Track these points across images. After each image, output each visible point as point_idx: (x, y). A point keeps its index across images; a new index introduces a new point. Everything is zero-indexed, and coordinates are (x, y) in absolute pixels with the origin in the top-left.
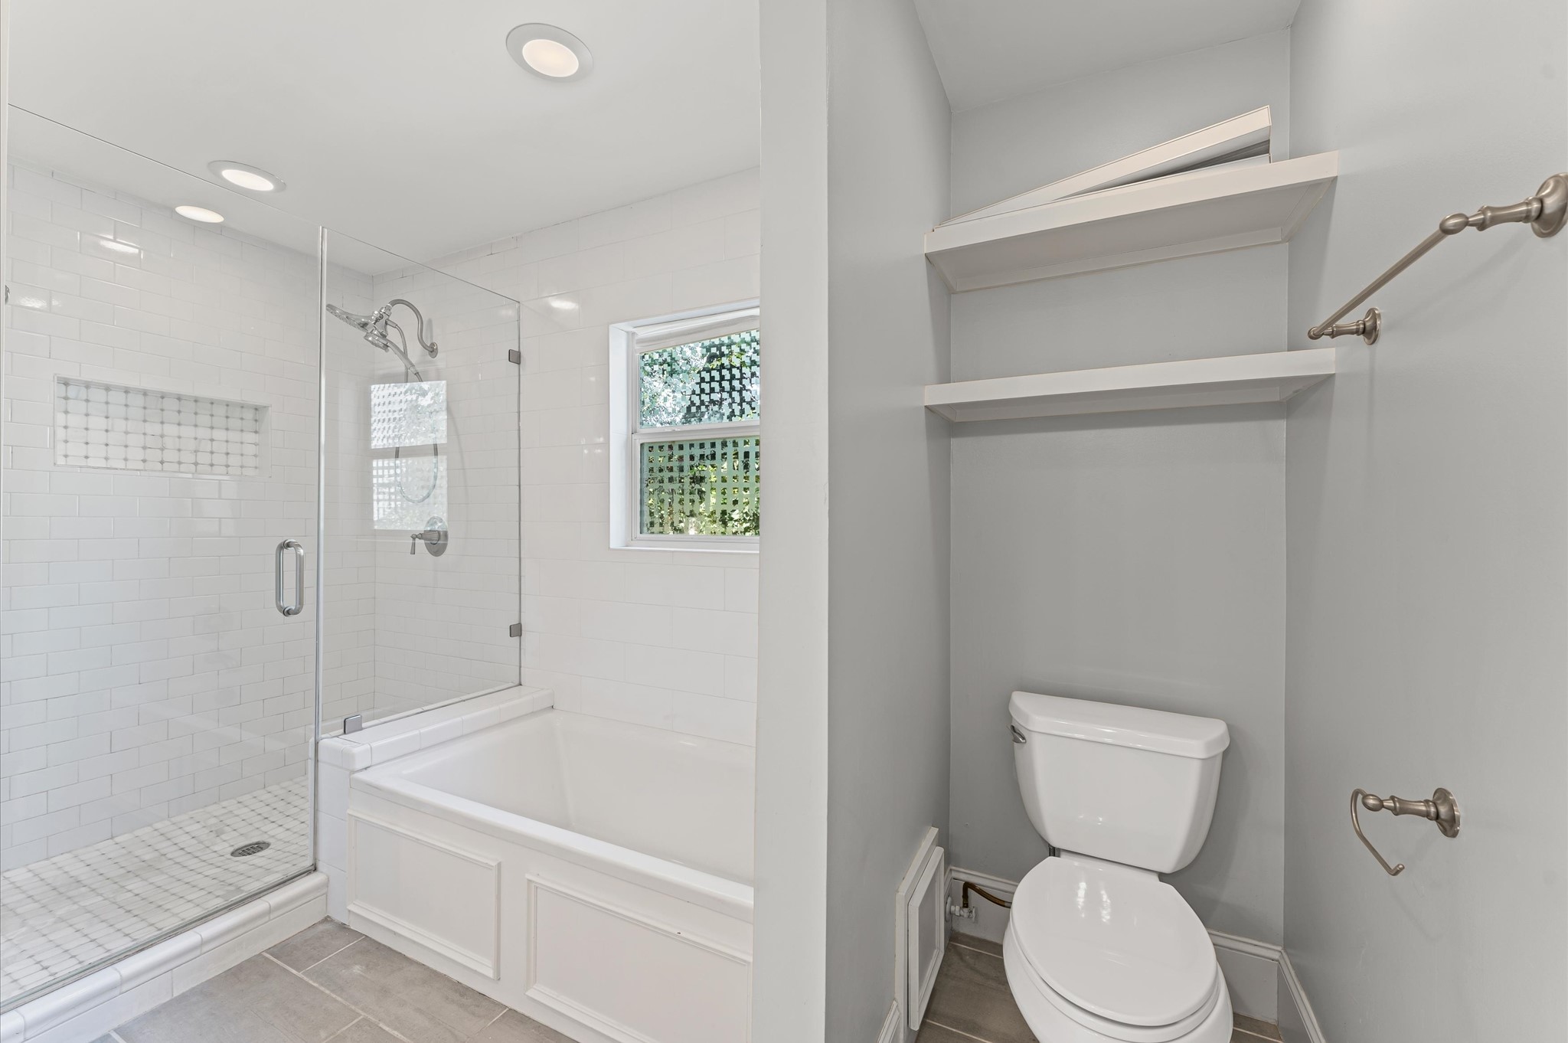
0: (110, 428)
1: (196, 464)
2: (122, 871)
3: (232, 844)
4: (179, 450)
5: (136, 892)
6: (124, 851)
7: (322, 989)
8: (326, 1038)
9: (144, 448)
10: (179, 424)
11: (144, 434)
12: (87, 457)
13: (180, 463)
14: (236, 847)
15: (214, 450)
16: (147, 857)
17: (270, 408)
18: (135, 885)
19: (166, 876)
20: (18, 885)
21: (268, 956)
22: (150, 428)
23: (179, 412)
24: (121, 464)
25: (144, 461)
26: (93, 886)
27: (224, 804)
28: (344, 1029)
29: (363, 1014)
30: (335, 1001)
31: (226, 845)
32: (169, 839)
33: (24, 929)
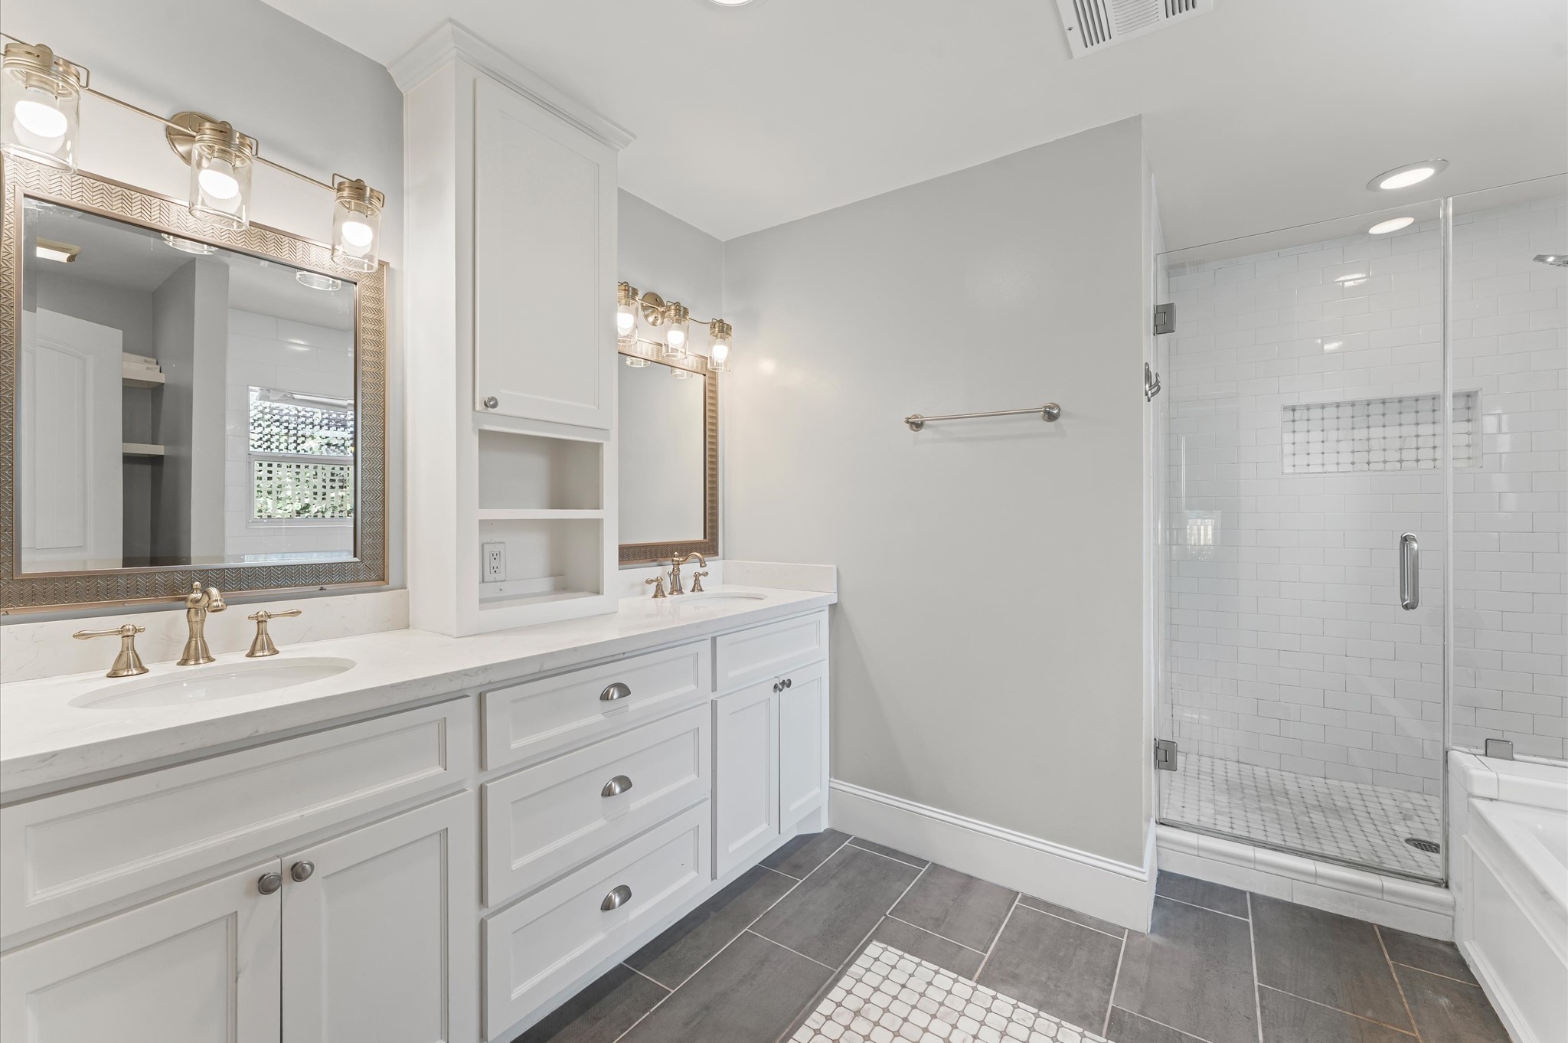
0: (1325, 440)
1: (1401, 461)
2: (1316, 803)
3: (1412, 832)
4: (1384, 450)
5: (1313, 821)
6: (1327, 791)
7: (1399, 986)
8: (1370, 1018)
9: (1353, 452)
10: (1384, 426)
11: (1353, 440)
12: (1308, 465)
13: (1385, 462)
14: (1414, 837)
15: (1420, 445)
16: (1339, 804)
17: (1480, 392)
18: (1317, 817)
19: (1341, 823)
20: (1256, 776)
21: (1377, 929)
22: (1360, 434)
23: (1384, 415)
24: (1334, 468)
25: (1353, 463)
26: (1292, 802)
27: (1427, 797)
28: (1391, 1027)
29: (1417, 1034)
30: (1402, 1003)
31: (1407, 830)
32: (1363, 800)
33: (1240, 802)
